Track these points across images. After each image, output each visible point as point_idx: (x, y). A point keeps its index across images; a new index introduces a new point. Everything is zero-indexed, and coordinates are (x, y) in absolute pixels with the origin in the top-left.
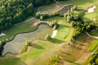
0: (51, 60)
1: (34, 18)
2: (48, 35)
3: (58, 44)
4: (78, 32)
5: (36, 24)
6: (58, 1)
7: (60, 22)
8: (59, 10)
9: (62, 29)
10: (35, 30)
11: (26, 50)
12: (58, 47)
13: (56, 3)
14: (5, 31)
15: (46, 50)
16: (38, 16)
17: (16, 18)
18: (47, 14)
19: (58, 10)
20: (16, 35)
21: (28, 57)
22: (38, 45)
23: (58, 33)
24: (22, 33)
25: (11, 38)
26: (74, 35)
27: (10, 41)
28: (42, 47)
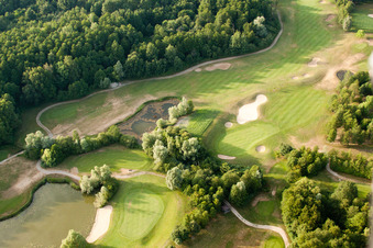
1: (19, 160)
2: (71, 232)
4: (197, 212)
5: (23, 184)
6: (116, 81)
7: (125, 172)
8: (123, 117)
9: (135, 202)
10: (22, 210)
13: (108, 87)
16: (31, 149)
18: (70, 139)
19: (116, 120)
23: (115, 221)
26: (183, 227)
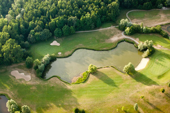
0: (122, 109)
1: (115, 29)
2: (130, 63)
3: (144, 85)
5: (115, 39)
6: (165, 7)
7: (159, 46)
8: (164, 23)
9: (160, 60)
10: (112, 49)
11: (85, 81)
12: (142, 90)
13: (161, 8)
14: (60, 39)
15: (120, 90)
16: (122, 25)
17: (84, 20)
18: (139, 26)
19: (161, 23)
20: (76, 50)
21: (86, 93)
22: (109, 77)
23: (149, 66)
24: (87, 49)
25: (67, 54)
27: (65, 57)
28: (114, 83)
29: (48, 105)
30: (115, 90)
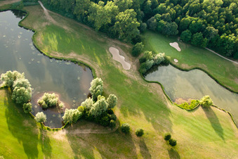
11: (191, 110)
14: (184, 45)
15: (225, 145)
20: (197, 68)
21: (185, 124)
24: (209, 75)
25: (184, 66)
27: (179, 69)
28: (223, 134)
29: (137, 111)
30: (220, 142)
